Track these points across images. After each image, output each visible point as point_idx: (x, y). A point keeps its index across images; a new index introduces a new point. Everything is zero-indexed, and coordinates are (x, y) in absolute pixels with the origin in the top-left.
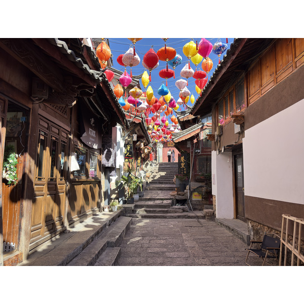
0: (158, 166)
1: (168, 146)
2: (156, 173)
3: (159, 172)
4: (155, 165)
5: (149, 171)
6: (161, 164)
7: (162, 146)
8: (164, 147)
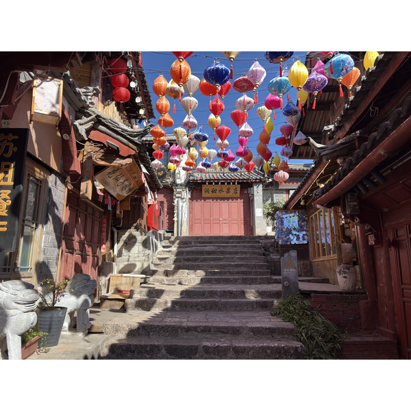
0: (174, 249)
1: (204, 195)
2: (167, 273)
3: (177, 268)
4: (166, 243)
5: (138, 268)
6: (184, 242)
7: (186, 194)
8: (192, 199)
